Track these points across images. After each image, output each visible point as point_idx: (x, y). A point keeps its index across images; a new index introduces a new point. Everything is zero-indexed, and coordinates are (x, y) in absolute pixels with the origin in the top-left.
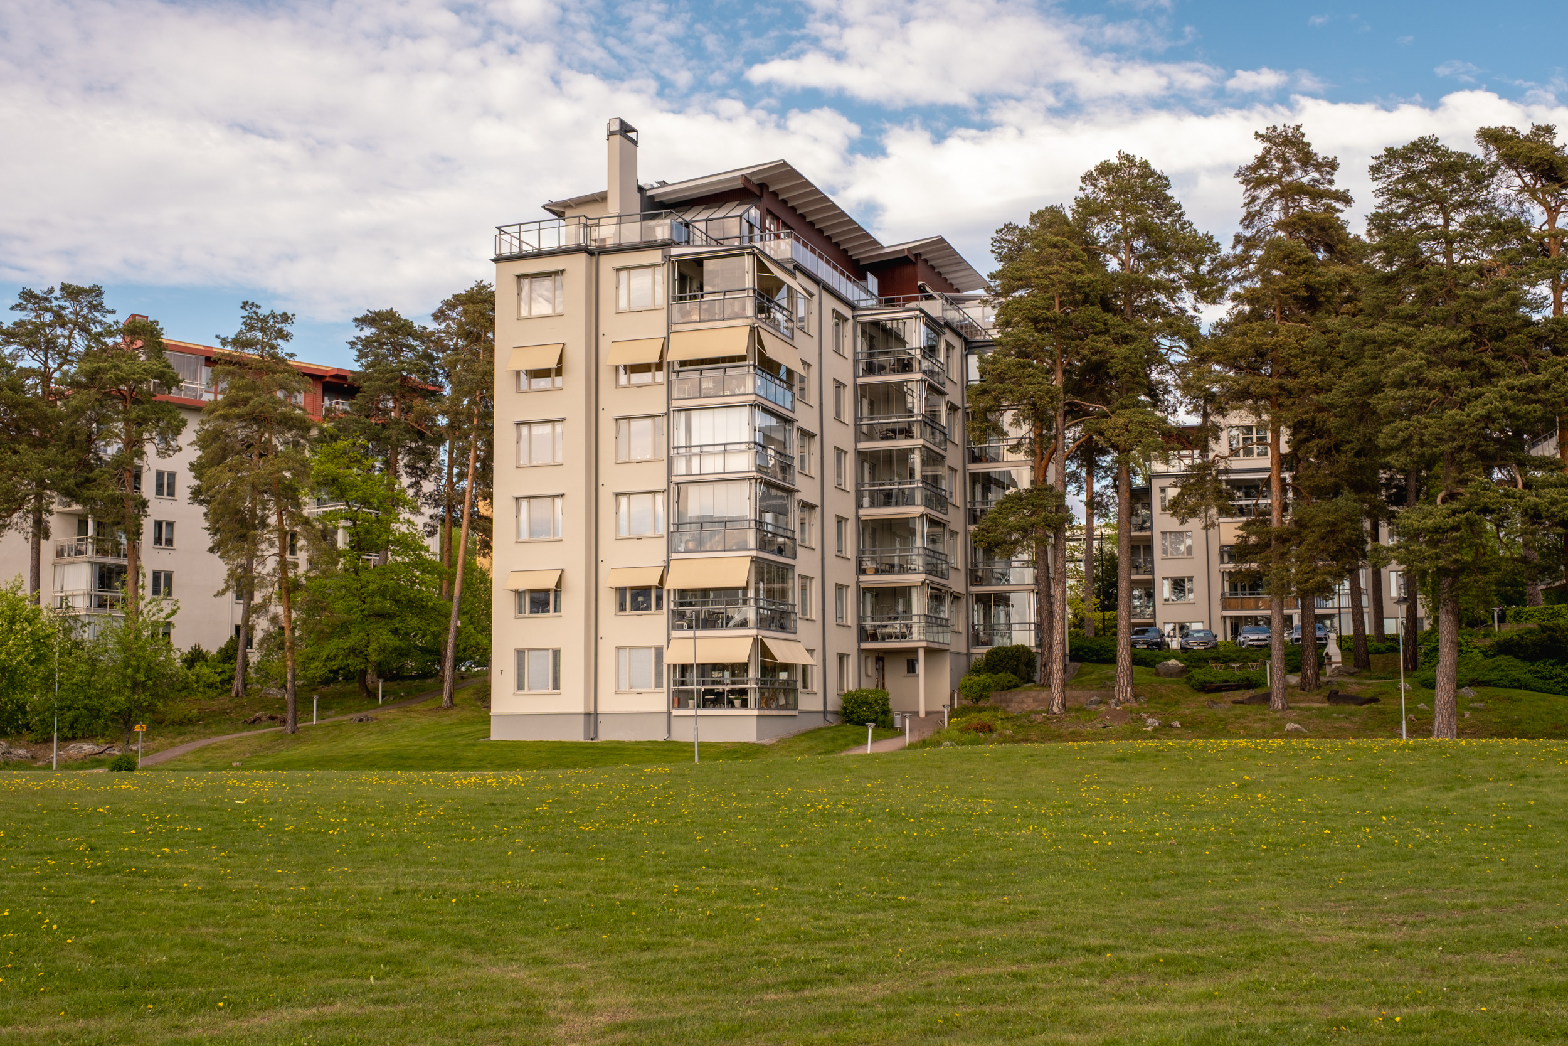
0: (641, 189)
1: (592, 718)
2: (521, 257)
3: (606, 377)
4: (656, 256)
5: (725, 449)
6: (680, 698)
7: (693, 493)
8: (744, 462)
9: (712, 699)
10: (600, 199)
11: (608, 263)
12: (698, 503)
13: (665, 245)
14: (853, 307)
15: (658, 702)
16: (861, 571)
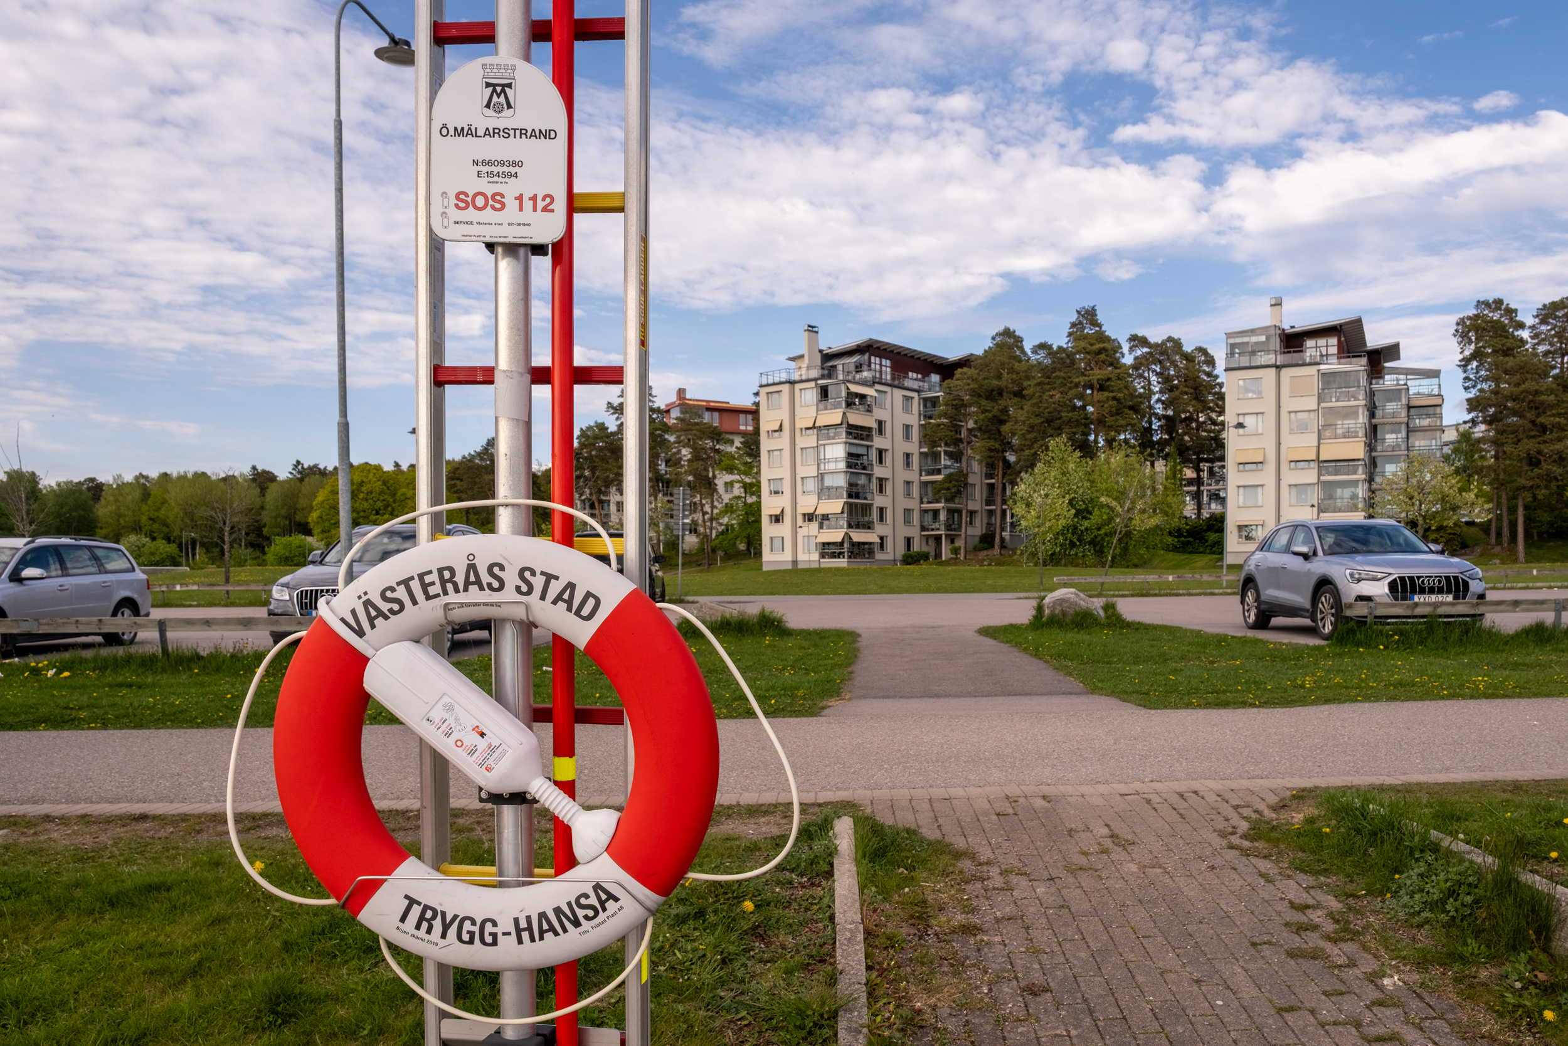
0: (821, 351)
1: (795, 562)
2: (768, 385)
3: (798, 432)
4: (812, 384)
5: (836, 460)
6: (823, 556)
7: (826, 477)
8: (842, 466)
9: (833, 555)
10: (802, 357)
11: (798, 386)
12: (829, 481)
13: (815, 380)
14: (918, 391)
15: (815, 556)
16: (922, 502)
